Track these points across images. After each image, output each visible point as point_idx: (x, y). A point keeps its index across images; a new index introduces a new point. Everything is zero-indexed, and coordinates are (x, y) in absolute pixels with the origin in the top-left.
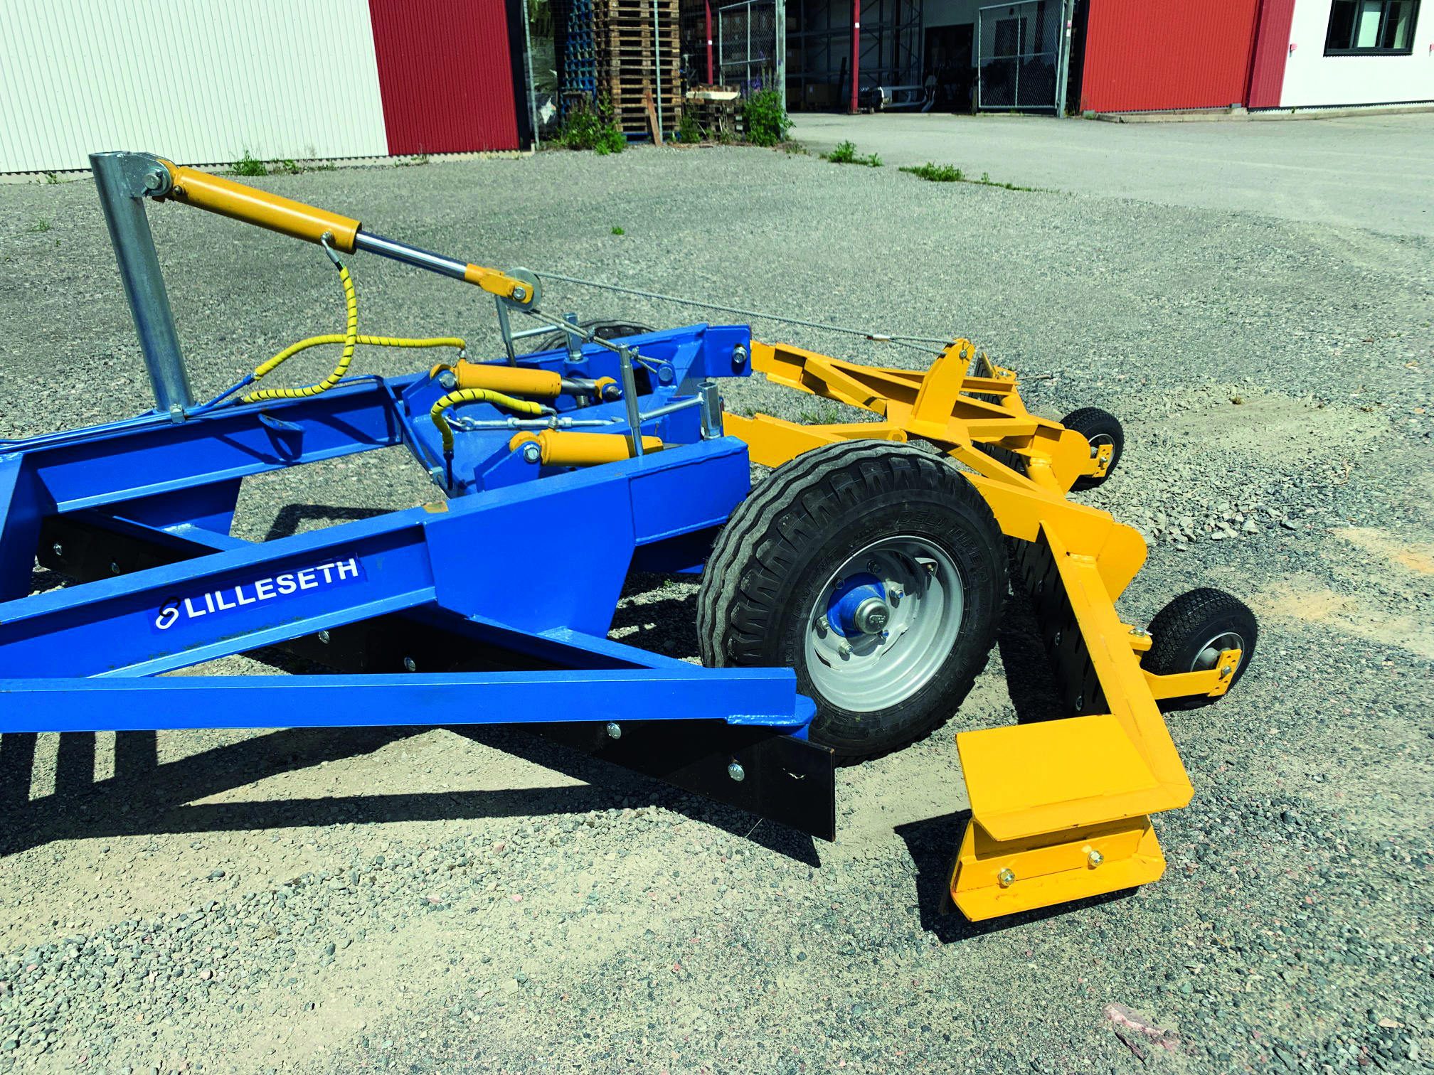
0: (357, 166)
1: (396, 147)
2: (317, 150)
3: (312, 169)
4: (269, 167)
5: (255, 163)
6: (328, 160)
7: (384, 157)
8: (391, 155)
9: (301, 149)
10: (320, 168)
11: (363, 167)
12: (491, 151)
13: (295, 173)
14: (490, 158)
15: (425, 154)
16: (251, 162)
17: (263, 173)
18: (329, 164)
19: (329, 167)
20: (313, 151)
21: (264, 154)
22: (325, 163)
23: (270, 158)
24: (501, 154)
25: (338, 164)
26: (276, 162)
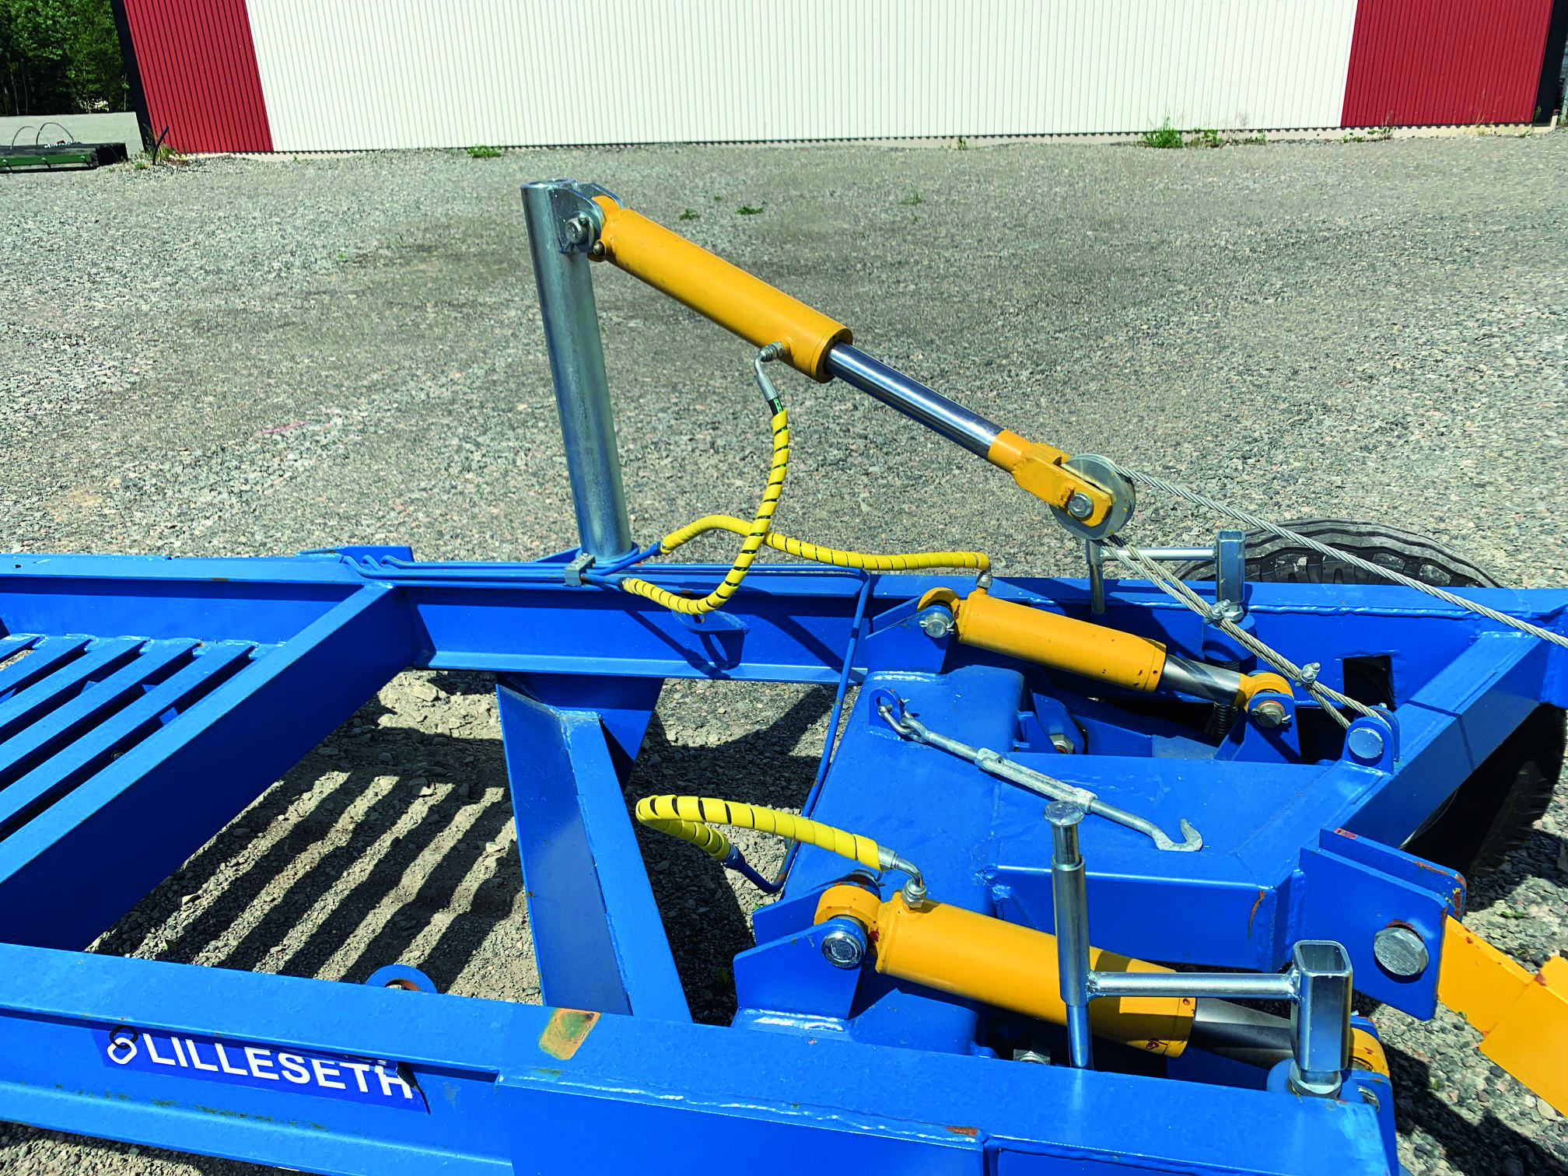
0: (1294, 140)
1: (1351, 117)
2: (1250, 118)
3: (1236, 142)
4: (1186, 138)
5: (1171, 133)
6: (1260, 131)
7: (1334, 129)
8: (1343, 127)
9: (1232, 117)
10: (1247, 141)
11: (1301, 141)
12: (1487, 125)
13: (1215, 146)
14: (1482, 134)
15: (1390, 126)
16: (1169, 132)
17: (1178, 145)
18: (1259, 136)
19: (1256, 140)
20: (1244, 121)
21: (1185, 121)
22: (1255, 135)
23: (1192, 128)
24: (1502, 129)
25: (1269, 136)
26: (1198, 132)
